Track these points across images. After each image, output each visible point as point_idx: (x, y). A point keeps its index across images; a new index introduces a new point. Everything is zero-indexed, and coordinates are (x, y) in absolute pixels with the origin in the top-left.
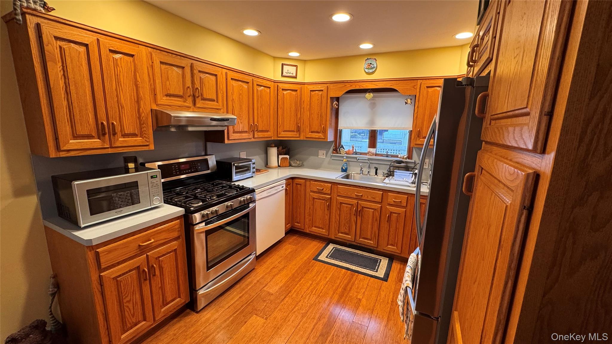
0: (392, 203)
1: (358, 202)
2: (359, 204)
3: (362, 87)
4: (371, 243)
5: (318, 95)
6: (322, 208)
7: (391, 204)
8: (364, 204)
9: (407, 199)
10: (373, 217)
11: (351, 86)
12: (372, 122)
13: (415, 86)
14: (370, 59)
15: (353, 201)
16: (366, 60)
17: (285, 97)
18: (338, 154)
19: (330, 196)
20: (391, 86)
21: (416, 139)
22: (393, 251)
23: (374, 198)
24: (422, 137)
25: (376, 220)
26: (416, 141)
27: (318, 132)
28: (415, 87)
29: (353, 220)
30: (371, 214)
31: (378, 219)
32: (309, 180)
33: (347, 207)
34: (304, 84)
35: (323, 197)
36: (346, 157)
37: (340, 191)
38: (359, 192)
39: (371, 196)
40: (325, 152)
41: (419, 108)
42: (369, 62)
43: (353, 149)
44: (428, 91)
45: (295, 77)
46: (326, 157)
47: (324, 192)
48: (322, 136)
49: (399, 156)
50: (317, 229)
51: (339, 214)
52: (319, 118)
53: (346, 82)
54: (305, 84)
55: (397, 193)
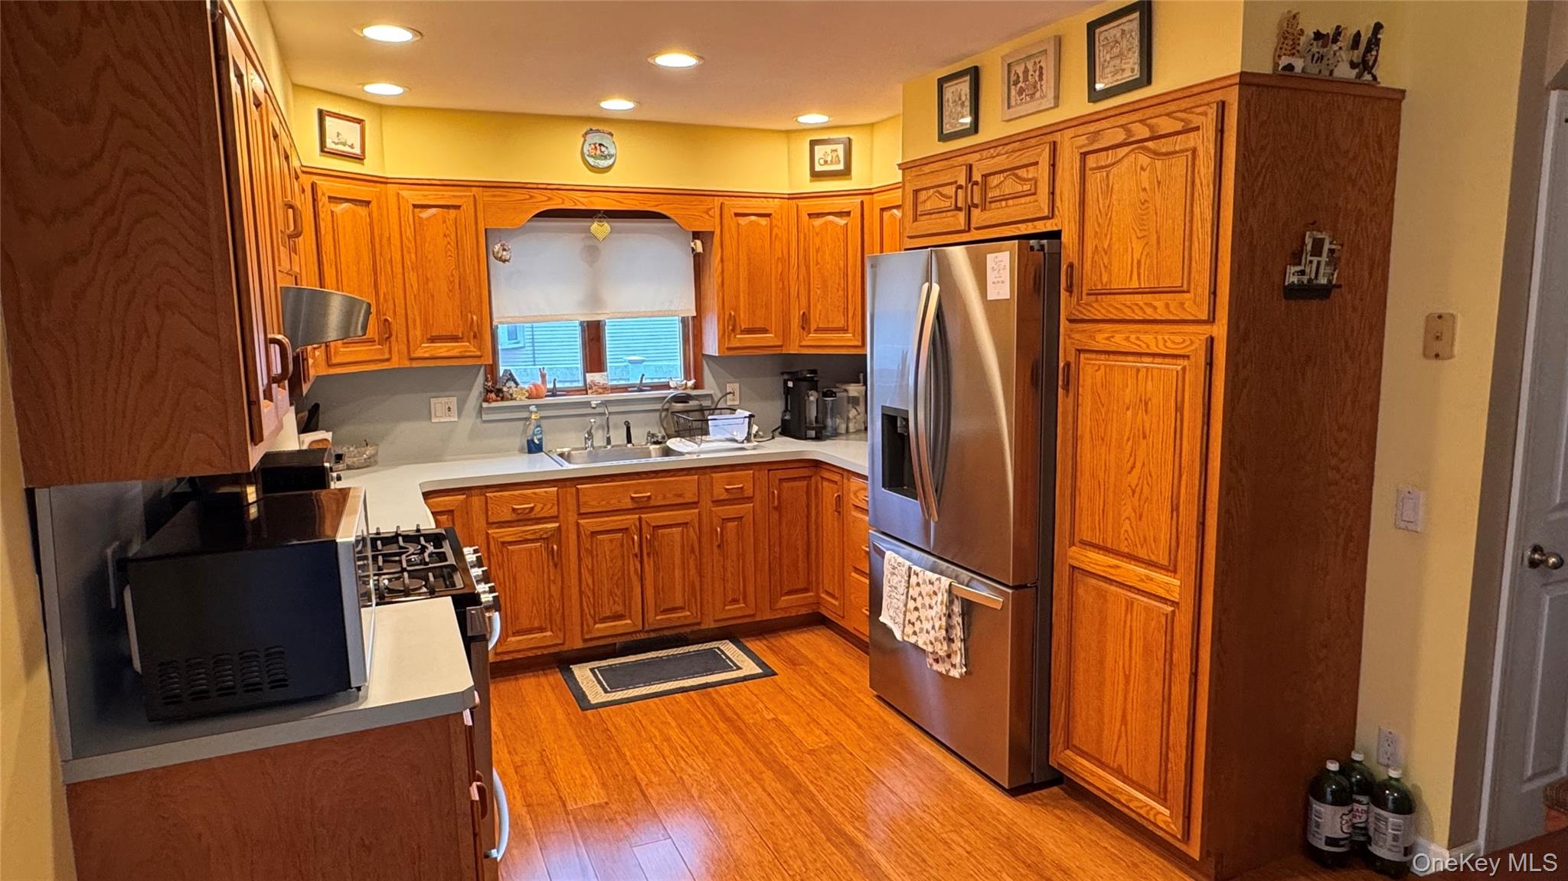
0: (725, 496)
1: (640, 519)
2: (644, 523)
3: (583, 204)
4: (686, 617)
5: (444, 222)
6: (534, 567)
7: (723, 500)
8: (655, 518)
9: (753, 478)
10: (683, 547)
11: (550, 199)
12: (594, 299)
13: (710, 209)
14: (598, 131)
15: (628, 517)
16: (586, 134)
17: (340, 223)
18: (508, 400)
19: (555, 522)
20: (658, 205)
21: (729, 337)
22: (740, 614)
23: (680, 496)
24: (738, 331)
25: (693, 551)
26: (729, 340)
27: (455, 339)
28: (710, 213)
29: (632, 569)
30: (678, 538)
31: (696, 546)
32: (478, 491)
33: (611, 541)
34: (384, 181)
35: (535, 532)
36: (537, 406)
37: (586, 499)
38: (640, 488)
39: (674, 492)
40: (453, 402)
41: (726, 264)
42: (595, 139)
43: (544, 381)
44: (738, 224)
45: (359, 159)
46: (459, 415)
47: (538, 516)
48: (473, 349)
49: (672, 384)
50: (525, 637)
51: (590, 567)
52: (458, 296)
53: (535, 186)
54: (386, 183)
55: (729, 469)
